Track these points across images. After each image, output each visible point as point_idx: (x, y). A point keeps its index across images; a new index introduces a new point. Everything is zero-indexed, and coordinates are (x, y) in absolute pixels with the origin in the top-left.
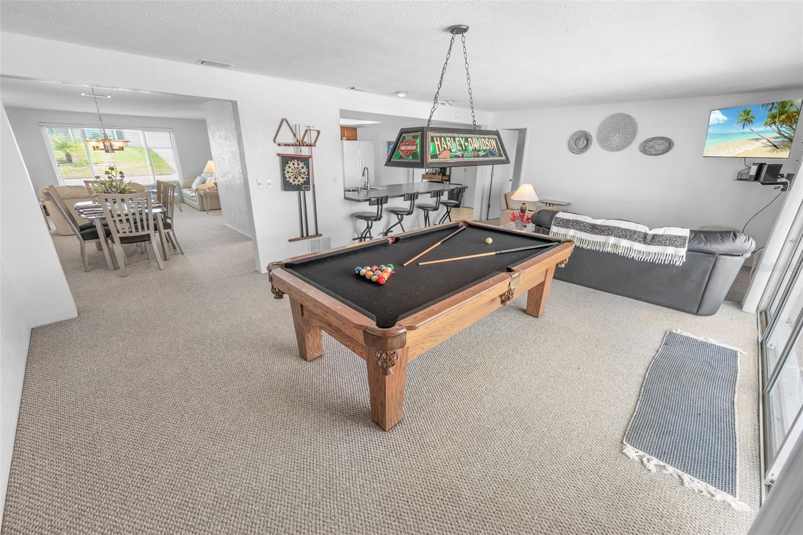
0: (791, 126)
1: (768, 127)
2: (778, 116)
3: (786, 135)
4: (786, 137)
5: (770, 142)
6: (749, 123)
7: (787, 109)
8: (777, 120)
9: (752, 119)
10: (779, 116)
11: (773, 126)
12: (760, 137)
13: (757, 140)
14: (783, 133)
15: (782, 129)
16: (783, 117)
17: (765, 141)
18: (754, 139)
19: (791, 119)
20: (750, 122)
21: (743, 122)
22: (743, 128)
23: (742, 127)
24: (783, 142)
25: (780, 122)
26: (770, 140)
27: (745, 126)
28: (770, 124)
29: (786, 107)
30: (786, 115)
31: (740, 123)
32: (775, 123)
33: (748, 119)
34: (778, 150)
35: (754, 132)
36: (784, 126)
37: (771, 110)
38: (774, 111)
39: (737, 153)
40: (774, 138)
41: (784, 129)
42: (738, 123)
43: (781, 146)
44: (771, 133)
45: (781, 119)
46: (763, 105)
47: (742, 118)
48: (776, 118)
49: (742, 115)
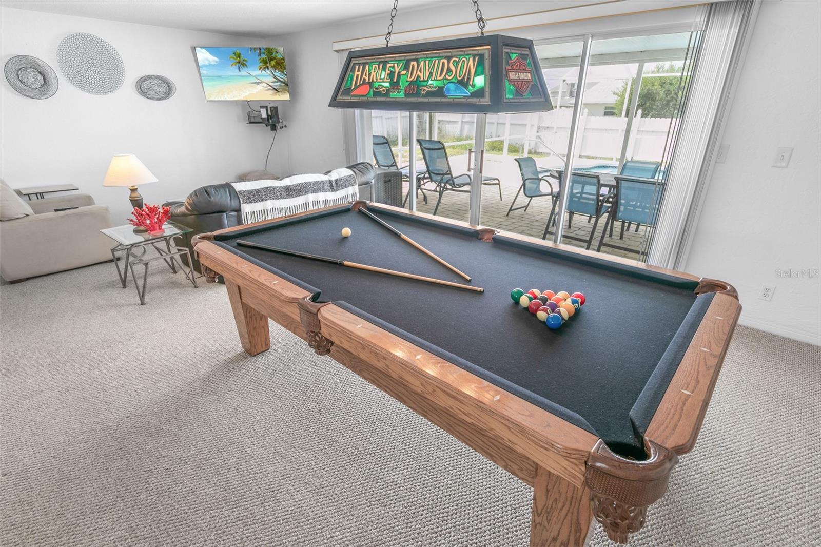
0: (283, 72)
1: (263, 72)
2: (268, 62)
3: (281, 80)
4: (281, 82)
5: (270, 86)
6: (244, 67)
7: (274, 55)
8: (268, 65)
9: (245, 62)
10: (270, 62)
11: (267, 71)
12: (259, 81)
13: (258, 83)
14: (278, 78)
15: (276, 74)
16: (273, 63)
17: (265, 85)
18: (255, 83)
19: (280, 65)
20: (244, 65)
21: (237, 65)
22: (240, 71)
23: (238, 70)
24: (280, 86)
25: (272, 67)
26: (270, 84)
27: (241, 69)
28: (264, 68)
29: (272, 54)
30: (275, 61)
31: (234, 66)
32: (268, 67)
33: (241, 63)
34: (280, 93)
35: (252, 76)
36: (277, 71)
37: (260, 55)
38: (263, 56)
39: (242, 96)
40: (272, 82)
41: (277, 74)
42: (232, 65)
43: (281, 90)
44: (267, 77)
45: (272, 65)
46: (251, 49)
47: (235, 61)
48: (267, 63)
49: (234, 58)
